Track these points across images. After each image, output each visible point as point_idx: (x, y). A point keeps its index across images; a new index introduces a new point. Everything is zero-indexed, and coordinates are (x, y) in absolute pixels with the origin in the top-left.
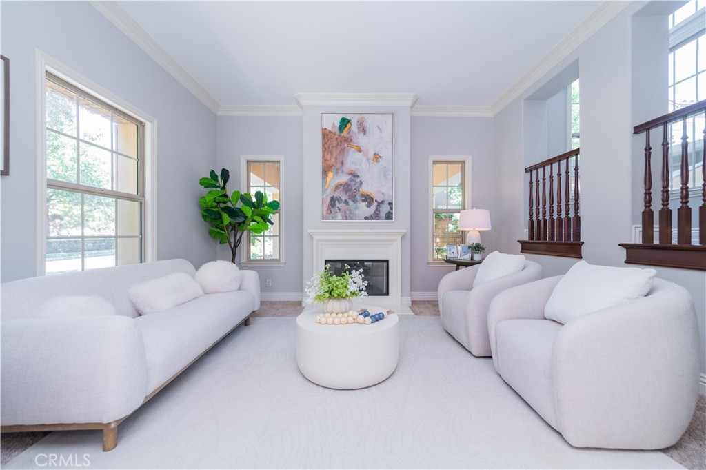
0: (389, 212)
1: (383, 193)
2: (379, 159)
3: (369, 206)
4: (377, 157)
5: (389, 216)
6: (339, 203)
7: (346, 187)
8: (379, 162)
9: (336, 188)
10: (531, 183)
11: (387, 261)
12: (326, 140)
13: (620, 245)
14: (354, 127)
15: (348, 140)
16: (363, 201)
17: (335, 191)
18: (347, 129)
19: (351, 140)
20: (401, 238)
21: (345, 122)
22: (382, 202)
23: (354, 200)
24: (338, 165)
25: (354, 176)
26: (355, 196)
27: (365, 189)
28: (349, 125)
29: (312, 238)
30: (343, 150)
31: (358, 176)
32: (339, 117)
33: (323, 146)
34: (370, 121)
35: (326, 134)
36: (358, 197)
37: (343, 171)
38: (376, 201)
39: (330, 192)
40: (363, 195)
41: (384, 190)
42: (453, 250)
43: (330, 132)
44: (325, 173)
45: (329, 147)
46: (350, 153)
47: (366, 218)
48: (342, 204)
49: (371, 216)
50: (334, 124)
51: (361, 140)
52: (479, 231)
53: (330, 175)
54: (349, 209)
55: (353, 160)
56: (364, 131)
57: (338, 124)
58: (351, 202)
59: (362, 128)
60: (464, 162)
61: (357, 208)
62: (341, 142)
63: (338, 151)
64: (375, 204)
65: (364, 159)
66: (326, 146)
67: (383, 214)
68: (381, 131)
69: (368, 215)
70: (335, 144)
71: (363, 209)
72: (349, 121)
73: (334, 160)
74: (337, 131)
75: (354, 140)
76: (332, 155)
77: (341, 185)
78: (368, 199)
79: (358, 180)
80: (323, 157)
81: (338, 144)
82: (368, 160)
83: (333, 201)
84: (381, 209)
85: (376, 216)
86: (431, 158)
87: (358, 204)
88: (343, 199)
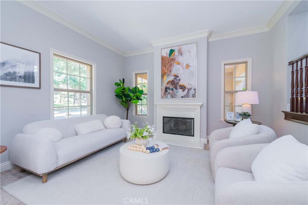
0: (194, 94)
1: (191, 84)
2: (189, 67)
3: (183, 91)
4: (188, 66)
5: (194, 96)
6: (169, 90)
7: (173, 82)
8: (189, 68)
9: (168, 83)
10: (292, 72)
11: (194, 119)
12: (163, 61)
14: (176, 53)
15: (173, 60)
16: (181, 88)
17: (167, 84)
18: (173, 54)
19: (175, 59)
20: (200, 107)
21: (172, 51)
22: (191, 89)
23: (176, 89)
24: (169, 72)
25: (176, 77)
26: (177, 86)
27: (181, 83)
28: (174, 52)
29: (157, 106)
30: (171, 65)
31: (178, 77)
32: (169, 49)
33: (162, 64)
34: (184, 49)
35: (163, 58)
36: (178, 87)
37: (171, 75)
38: (187, 88)
39: (165, 84)
40: (180, 86)
41: (191, 82)
42: (231, 115)
43: (165, 57)
44: (163, 76)
45: (164, 64)
46: (174, 65)
47: (182, 97)
48: (170, 90)
49: (185, 96)
50: (167, 53)
51: (180, 59)
52: (250, 104)
53: (165, 77)
54: (173, 93)
55: (176, 69)
56: (181, 54)
57: (168, 53)
58: (174, 90)
59: (180, 53)
60: (247, 62)
61: (177, 92)
62: (170, 61)
63: (169, 66)
64: (187, 90)
65: (181, 68)
66: (163, 64)
67: (191, 95)
68: (190, 52)
69: (183, 96)
70: (167, 62)
71: (180, 92)
72: (174, 50)
73: (167, 70)
74: (168, 56)
75: (176, 59)
76: (166, 67)
77: (170, 81)
78: (183, 88)
79: (178, 78)
80: (162, 69)
81: (168, 62)
82: (183, 68)
83: (166, 89)
84: (190, 92)
85: (187, 96)
86: (223, 63)
87: (178, 90)
88: (171, 88)
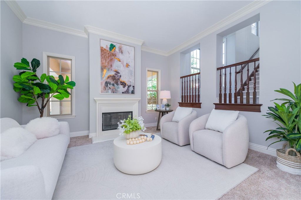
0: (133, 90)
1: (130, 82)
2: (129, 66)
3: (124, 87)
4: (128, 65)
5: (133, 92)
6: (110, 85)
7: (113, 78)
8: (128, 67)
9: (108, 77)
10: (182, 82)
11: (132, 112)
12: (103, 53)
13: (214, 104)
14: (117, 50)
15: (114, 55)
16: (121, 85)
17: (108, 79)
18: (113, 49)
19: (116, 55)
20: (139, 102)
21: (112, 47)
22: (130, 86)
23: (117, 84)
24: (109, 67)
25: (117, 73)
26: (118, 82)
27: (122, 79)
28: (114, 48)
29: (96, 102)
30: (111, 60)
31: (119, 73)
32: (110, 43)
33: (101, 55)
34: (124, 48)
35: (102, 50)
36: (119, 83)
37: (111, 70)
38: (127, 85)
39: (105, 79)
40: (121, 82)
41: (131, 80)
42: (158, 107)
43: (105, 49)
44: (102, 70)
45: (104, 57)
46: (115, 61)
47: (123, 93)
48: (111, 86)
49: (125, 92)
50: (107, 46)
51: (120, 56)
52: (167, 99)
53: (105, 71)
54: (114, 88)
55: (117, 65)
56: (122, 53)
57: (109, 46)
58: (115, 85)
59: (121, 51)
60: (158, 72)
61: (118, 88)
62: (111, 55)
63: (109, 60)
64: (127, 86)
65: (122, 65)
66: (103, 56)
67: (130, 91)
68: (129, 54)
69: (124, 91)
70: (107, 56)
71: (121, 88)
72: (115, 46)
73: (107, 64)
74: (108, 49)
75: (117, 56)
76: (106, 61)
77: (111, 76)
78: (124, 84)
79: (119, 75)
80: (101, 61)
81: (109, 56)
82: (124, 66)
83: (107, 83)
84: (129, 89)
85: (127, 92)
86: (147, 69)
87: (119, 86)
88: (112, 83)
